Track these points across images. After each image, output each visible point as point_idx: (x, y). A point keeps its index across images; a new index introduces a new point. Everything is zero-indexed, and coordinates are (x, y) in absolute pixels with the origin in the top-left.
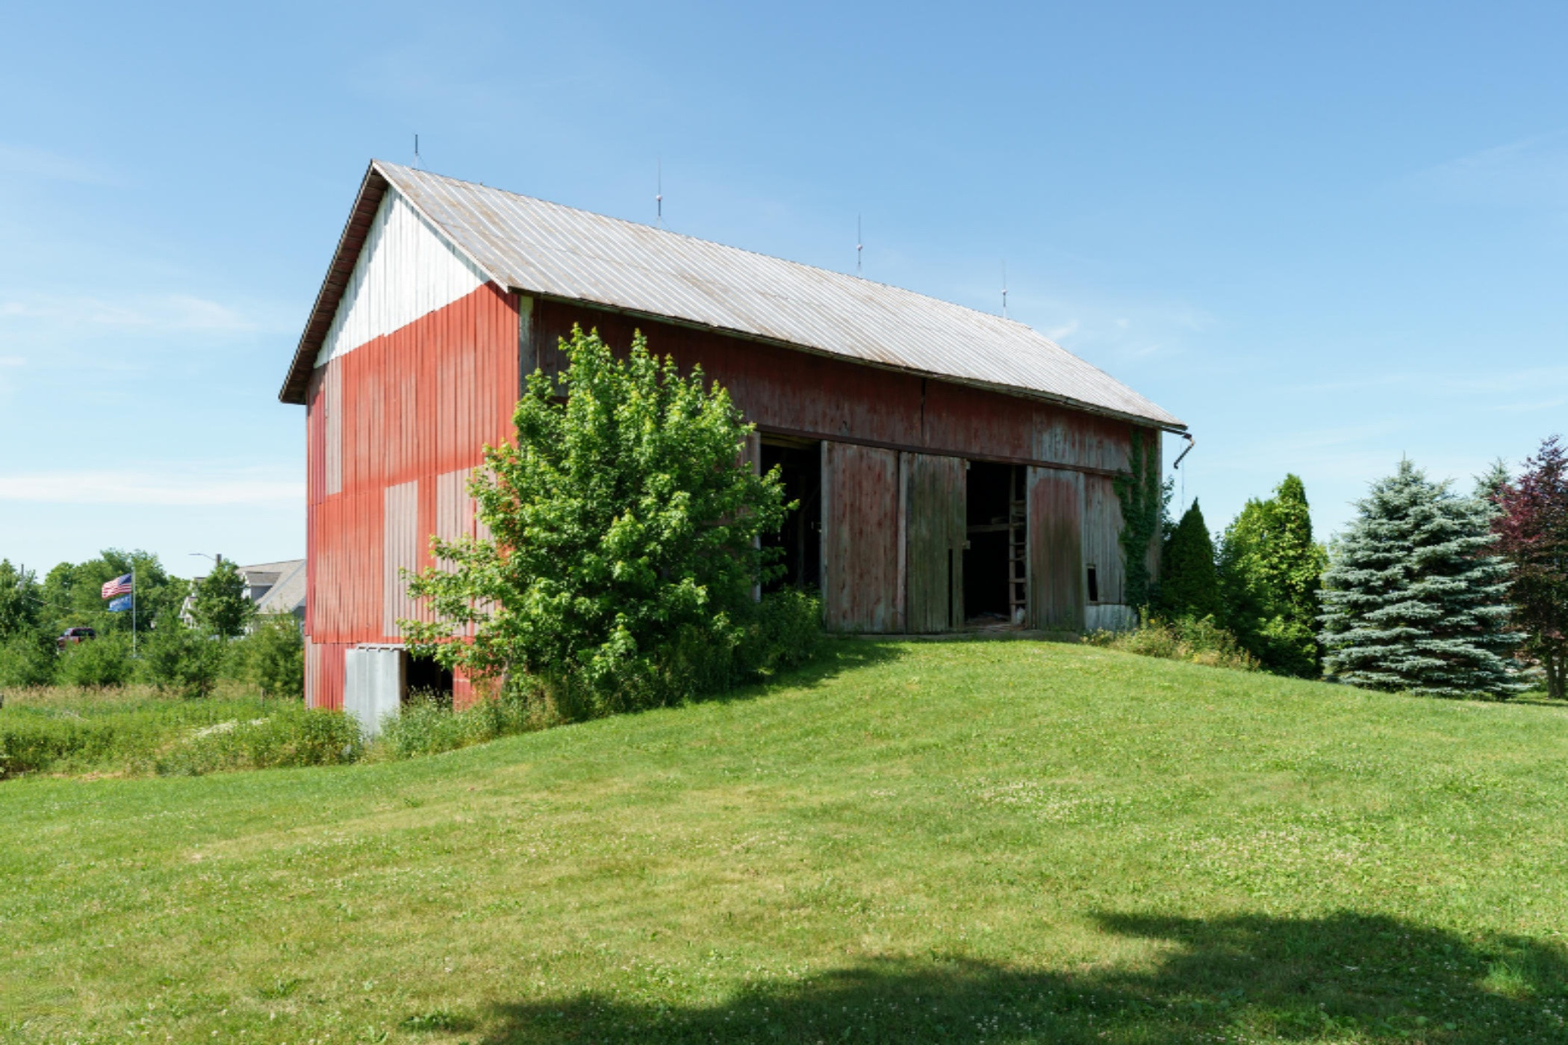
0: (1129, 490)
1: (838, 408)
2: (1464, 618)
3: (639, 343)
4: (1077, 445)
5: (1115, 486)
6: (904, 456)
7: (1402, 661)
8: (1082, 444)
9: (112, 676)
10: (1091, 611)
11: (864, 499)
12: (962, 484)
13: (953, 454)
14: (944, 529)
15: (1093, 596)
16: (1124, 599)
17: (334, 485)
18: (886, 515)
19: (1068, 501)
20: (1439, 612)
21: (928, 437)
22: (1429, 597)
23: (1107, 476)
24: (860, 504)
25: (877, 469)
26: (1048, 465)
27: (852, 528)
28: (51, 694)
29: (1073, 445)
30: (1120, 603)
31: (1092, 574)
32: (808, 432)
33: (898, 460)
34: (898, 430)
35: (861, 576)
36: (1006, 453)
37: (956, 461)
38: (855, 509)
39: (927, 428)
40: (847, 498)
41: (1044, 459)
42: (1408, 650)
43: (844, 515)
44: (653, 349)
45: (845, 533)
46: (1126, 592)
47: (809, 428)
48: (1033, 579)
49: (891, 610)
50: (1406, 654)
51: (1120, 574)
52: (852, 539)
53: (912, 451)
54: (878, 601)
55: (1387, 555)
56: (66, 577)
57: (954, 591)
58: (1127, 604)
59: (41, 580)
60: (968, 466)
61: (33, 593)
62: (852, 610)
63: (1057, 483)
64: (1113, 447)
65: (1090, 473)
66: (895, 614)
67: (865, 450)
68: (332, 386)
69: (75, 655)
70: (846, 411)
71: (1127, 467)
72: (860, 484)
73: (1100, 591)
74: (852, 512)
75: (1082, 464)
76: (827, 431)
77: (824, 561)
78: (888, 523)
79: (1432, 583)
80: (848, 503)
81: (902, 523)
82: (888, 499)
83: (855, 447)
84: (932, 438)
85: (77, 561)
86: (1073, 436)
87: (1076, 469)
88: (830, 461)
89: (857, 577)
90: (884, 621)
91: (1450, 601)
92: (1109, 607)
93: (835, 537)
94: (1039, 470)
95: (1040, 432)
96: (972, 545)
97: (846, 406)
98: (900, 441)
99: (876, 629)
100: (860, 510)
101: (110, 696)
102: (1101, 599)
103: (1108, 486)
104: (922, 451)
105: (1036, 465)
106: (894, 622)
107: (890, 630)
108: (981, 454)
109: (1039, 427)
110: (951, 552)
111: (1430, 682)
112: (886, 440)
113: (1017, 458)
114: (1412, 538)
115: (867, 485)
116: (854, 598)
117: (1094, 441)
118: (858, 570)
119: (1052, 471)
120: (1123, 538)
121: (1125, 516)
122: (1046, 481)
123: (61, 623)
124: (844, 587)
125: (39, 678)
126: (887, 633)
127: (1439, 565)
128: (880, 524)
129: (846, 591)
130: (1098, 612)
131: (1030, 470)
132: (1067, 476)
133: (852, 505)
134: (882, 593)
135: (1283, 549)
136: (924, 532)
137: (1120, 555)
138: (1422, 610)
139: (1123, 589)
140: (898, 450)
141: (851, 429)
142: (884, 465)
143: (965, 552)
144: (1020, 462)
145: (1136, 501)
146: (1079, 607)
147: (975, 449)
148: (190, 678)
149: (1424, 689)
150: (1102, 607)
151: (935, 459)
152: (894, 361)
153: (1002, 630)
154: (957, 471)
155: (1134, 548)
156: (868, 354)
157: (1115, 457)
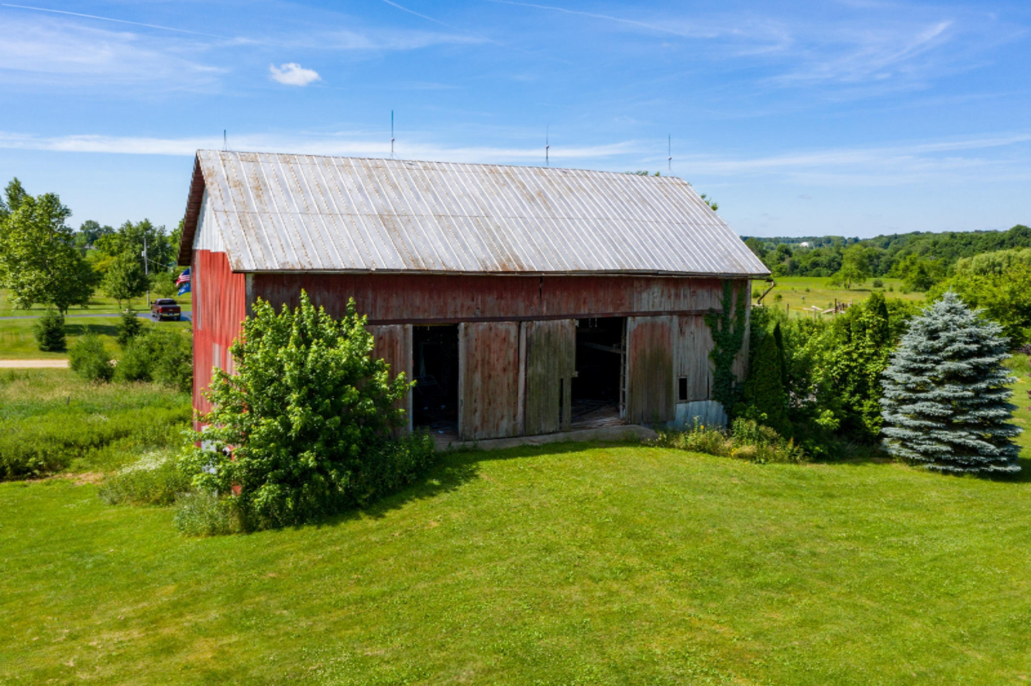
0: (719, 321)
1: (473, 300)
2: (969, 417)
4: (672, 297)
5: (706, 320)
6: (524, 324)
7: (921, 444)
8: (677, 296)
10: (681, 408)
11: (492, 355)
12: (572, 337)
13: (565, 317)
14: (557, 367)
15: (683, 396)
16: (711, 396)
17: (200, 325)
18: (509, 363)
19: (662, 336)
20: (950, 412)
21: (545, 308)
22: (945, 401)
23: (699, 314)
24: (489, 357)
25: (503, 335)
26: (645, 314)
27: (482, 373)
29: (669, 297)
30: (708, 398)
31: (683, 383)
32: (451, 319)
33: (519, 327)
34: (521, 307)
35: (490, 404)
36: (610, 310)
37: (567, 321)
38: (486, 362)
39: (545, 304)
40: (479, 356)
41: (643, 310)
42: (926, 437)
43: (476, 367)
45: (478, 378)
46: (713, 391)
47: (450, 316)
48: (631, 391)
49: (513, 422)
50: (924, 440)
51: (708, 381)
52: (483, 382)
53: (530, 319)
54: (502, 417)
55: (921, 365)
57: (565, 405)
58: (713, 399)
60: (577, 323)
62: (482, 425)
63: (653, 326)
64: (706, 294)
65: (682, 314)
66: (515, 425)
67: (493, 324)
68: (198, 262)
70: (479, 301)
71: (718, 306)
72: (489, 346)
73: (690, 392)
74: (483, 365)
75: (676, 309)
76: (464, 316)
77: (461, 397)
78: (511, 368)
79: (948, 390)
80: (480, 358)
81: (522, 367)
82: (511, 353)
83: (485, 323)
84: (548, 309)
86: (669, 291)
87: (671, 313)
88: (466, 335)
89: (486, 404)
90: (507, 430)
92: (696, 403)
93: (469, 382)
94: (638, 318)
95: (640, 293)
96: (579, 374)
97: (480, 298)
98: (522, 313)
99: (501, 435)
100: (489, 363)
102: (689, 397)
103: (701, 321)
104: (540, 318)
105: (634, 315)
106: (514, 430)
107: (511, 434)
108: (589, 314)
109: (639, 289)
110: (562, 380)
111: (939, 461)
112: (510, 315)
113: (619, 312)
114: (941, 354)
115: (495, 346)
116: (484, 417)
117: (688, 292)
118: (487, 400)
119: (649, 318)
120: (713, 355)
121: (714, 340)
122: (641, 326)
124: (476, 411)
126: (509, 437)
128: (505, 370)
129: (478, 414)
130: (687, 408)
131: (630, 319)
132: (664, 318)
133: (483, 360)
134: (505, 413)
135: (864, 348)
136: (540, 369)
137: (709, 366)
138: (938, 409)
139: (711, 389)
140: (519, 321)
141: (483, 312)
142: (508, 332)
143: (574, 380)
144: (621, 315)
145: (725, 329)
146: (669, 404)
147: (584, 311)
149: (934, 466)
150: (691, 404)
151: (550, 323)
152: (514, 267)
153: (608, 423)
154: (567, 328)
155: (721, 361)
156: (494, 265)
157: (710, 301)
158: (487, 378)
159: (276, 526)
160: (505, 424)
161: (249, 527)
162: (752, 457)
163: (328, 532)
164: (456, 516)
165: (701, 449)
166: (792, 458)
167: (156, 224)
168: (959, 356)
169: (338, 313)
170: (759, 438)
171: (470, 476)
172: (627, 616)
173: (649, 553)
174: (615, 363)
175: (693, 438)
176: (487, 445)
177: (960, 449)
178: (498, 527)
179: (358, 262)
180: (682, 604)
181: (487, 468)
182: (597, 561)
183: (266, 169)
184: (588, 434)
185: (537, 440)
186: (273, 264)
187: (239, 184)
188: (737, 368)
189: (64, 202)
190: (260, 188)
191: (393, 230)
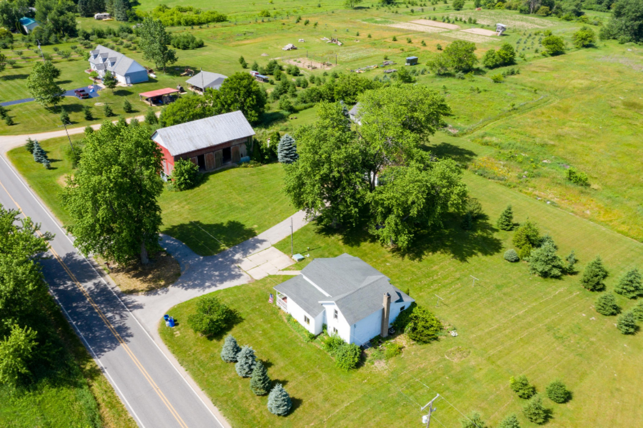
1: (206, 150)
10: (241, 160)
12: (222, 152)
14: (220, 156)
18: (212, 157)
19: (237, 148)
23: (243, 143)
29: (238, 142)
31: (242, 155)
34: (213, 150)
36: (228, 147)
37: (221, 150)
39: (217, 148)
40: (207, 158)
41: (234, 146)
43: (207, 160)
47: (203, 155)
53: (215, 151)
58: (247, 157)
60: (223, 150)
62: (209, 168)
65: (240, 144)
76: (205, 154)
81: (214, 157)
87: (238, 144)
88: (205, 156)
89: (210, 165)
92: (244, 158)
93: (206, 162)
96: (224, 157)
99: (212, 169)
100: (209, 158)
103: (244, 145)
105: (232, 146)
110: (221, 159)
115: (210, 156)
117: (241, 140)
121: (247, 146)
122: (233, 148)
124: (208, 166)
126: (214, 169)
128: (212, 159)
136: (217, 158)
137: (246, 150)
139: (247, 155)
140: (213, 152)
141: (207, 152)
142: (212, 154)
144: (230, 147)
145: (248, 144)
146: (239, 159)
147: (224, 148)
151: (218, 151)
152: (211, 145)
153: (229, 163)
155: (248, 149)
157: (246, 140)
158: (209, 161)
159: (185, 190)
160: (213, 167)
161: (181, 191)
162: (253, 167)
163: (193, 190)
164: (209, 186)
166: (261, 165)
170: (254, 163)
171: (208, 179)
172: (230, 198)
173: (234, 189)
174: (229, 154)
175: (243, 165)
176: (211, 171)
178: (214, 187)
179: (188, 150)
180: (237, 196)
181: (211, 177)
182: (227, 191)
183: (169, 132)
184: (226, 166)
185: (218, 169)
186: (177, 154)
188: (251, 150)
191: (192, 141)
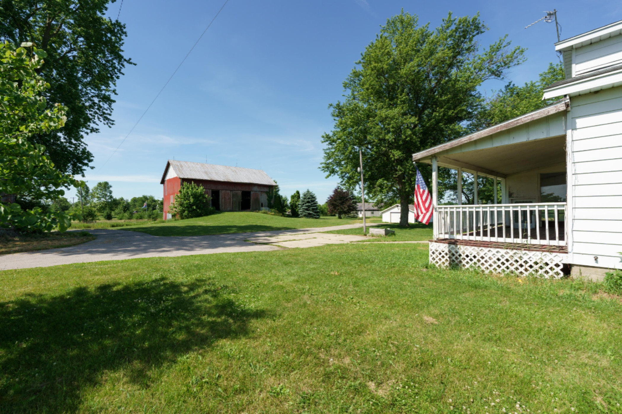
0: (268, 193)
3: (193, 182)
4: (259, 188)
5: (266, 193)
7: (304, 214)
9: (141, 218)
12: (241, 194)
14: (238, 199)
17: (166, 195)
22: (307, 206)
23: (264, 192)
24: (225, 196)
25: (228, 193)
26: (254, 191)
28: (132, 220)
31: (262, 204)
32: (218, 189)
34: (231, 188)
37: (240, 191)
40: (223, 196)
44: (194, 183)
45: (223, 200)
48: (252, 204)
51: (267, 204)
55: (304, 201)
56: (135, 200)
57: (240, 206)
58: (267, 207)
59: (130, 201)
60: (242, 192)
61: (128, 204)
63: (256, 193)
64: (266, 188)
65: (261, 192)
66: (230, 209)
67: (226, 191)
68: (166, 182)
69: (136, 215)
71: (268, 191)
74: (224, 198)
75: (260, 190)
77: (220, 203)
78: (229, 199)
79: (307, 204)
82: (229, 196)
83: (224, 191)
84: (236, 189)
85: (137, 196)
91: (309, 206)
96: (242, 201)
97: (223, 186)
101: (141, 221)
104: (234, 190)
108: (244, 191)
109: (253, 187)
110: (239, 202)
111: (306, 216)
112: (229, 190)
113: (249, 190)
116: (224, 207)
117: (262, 188)
118: (225, 204)
120: (268, 200)
121: (267, 196)
123: (134, 210)
125: (130, 218)
127: (308, 202)
132: (258, 192)
134: (229, 207)
135: (295, 200)
136: (235, 199)
137: (267, 201)
138: (306, 208)
140: (231, 191)
141: (224, 189)
148: (153, 218)
150: (263, 207)
152: (229, 181)
153: (248, 210)
154: (239, 193)
156: (226, 180)
157: (266, 190)
158: (225, 200)
159: (188, 218)
161: (182, 218)
162: (274, 215)
165: (264, 213)
166: (282, 216)
167: (125, 199)
168: (309, 198)
169: (198, 186)
170: (275, 212)
174: (249, 201)
175: (263, 211)
177: (309, 214)
179: (201, 178)
183: (183, 163)
186: (186, 177)
187: (178, 166)
188: (272, 202)
189: (110, 184)
190: (182, 166)
191: (207, 174)
